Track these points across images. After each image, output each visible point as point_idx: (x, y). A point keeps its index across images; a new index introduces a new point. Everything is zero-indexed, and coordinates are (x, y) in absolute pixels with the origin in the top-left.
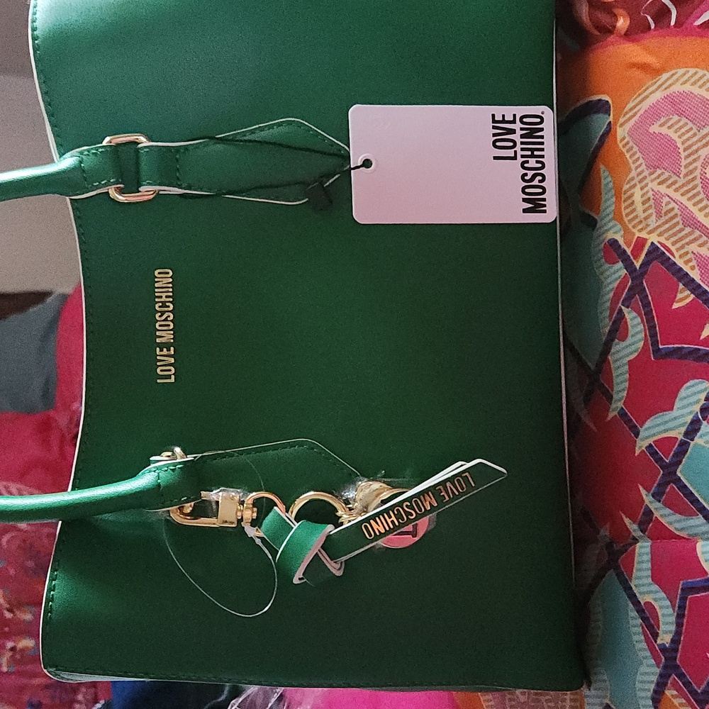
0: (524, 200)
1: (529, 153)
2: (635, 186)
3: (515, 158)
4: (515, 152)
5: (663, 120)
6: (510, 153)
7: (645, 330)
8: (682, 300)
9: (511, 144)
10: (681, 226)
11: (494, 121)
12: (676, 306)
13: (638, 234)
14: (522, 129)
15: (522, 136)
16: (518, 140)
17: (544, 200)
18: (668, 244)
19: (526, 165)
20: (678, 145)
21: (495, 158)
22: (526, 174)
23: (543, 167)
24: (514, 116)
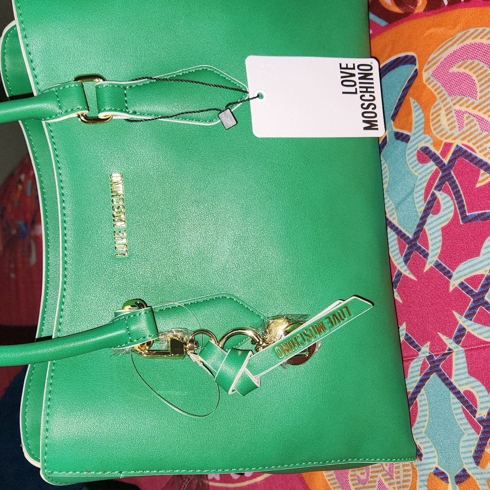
0: (364, 121)
1: (365, 90)
2: (440, 109)
3: (356, 93)
4: (356, 89)
5: (460, 63)
6: (353, 89)
7: (455, 204)
8: (483, 180)
9: (353, 84)
10: (479, 131)
11: (341, 68)
12: (478, 185)
13: (445, 141)
14: (359, 73)
15: (360, 78)
16: (358, 81)
17: (376, 121)
18: (470, 144)
19: (363, 98)
20: (473, 78)
21: (343, 93)
22: (364, 104)
23: (374, 99)
24: (354, 64)
